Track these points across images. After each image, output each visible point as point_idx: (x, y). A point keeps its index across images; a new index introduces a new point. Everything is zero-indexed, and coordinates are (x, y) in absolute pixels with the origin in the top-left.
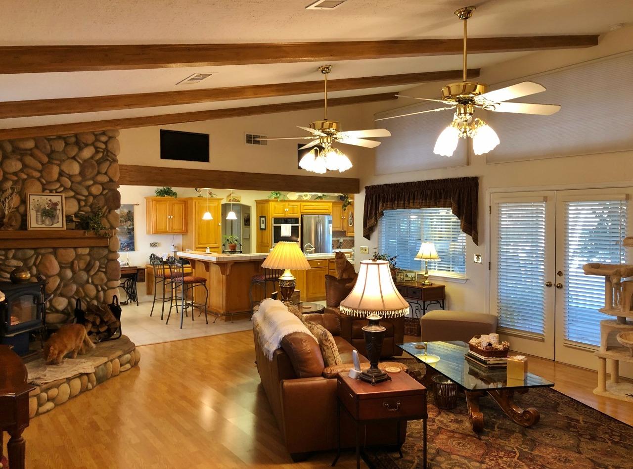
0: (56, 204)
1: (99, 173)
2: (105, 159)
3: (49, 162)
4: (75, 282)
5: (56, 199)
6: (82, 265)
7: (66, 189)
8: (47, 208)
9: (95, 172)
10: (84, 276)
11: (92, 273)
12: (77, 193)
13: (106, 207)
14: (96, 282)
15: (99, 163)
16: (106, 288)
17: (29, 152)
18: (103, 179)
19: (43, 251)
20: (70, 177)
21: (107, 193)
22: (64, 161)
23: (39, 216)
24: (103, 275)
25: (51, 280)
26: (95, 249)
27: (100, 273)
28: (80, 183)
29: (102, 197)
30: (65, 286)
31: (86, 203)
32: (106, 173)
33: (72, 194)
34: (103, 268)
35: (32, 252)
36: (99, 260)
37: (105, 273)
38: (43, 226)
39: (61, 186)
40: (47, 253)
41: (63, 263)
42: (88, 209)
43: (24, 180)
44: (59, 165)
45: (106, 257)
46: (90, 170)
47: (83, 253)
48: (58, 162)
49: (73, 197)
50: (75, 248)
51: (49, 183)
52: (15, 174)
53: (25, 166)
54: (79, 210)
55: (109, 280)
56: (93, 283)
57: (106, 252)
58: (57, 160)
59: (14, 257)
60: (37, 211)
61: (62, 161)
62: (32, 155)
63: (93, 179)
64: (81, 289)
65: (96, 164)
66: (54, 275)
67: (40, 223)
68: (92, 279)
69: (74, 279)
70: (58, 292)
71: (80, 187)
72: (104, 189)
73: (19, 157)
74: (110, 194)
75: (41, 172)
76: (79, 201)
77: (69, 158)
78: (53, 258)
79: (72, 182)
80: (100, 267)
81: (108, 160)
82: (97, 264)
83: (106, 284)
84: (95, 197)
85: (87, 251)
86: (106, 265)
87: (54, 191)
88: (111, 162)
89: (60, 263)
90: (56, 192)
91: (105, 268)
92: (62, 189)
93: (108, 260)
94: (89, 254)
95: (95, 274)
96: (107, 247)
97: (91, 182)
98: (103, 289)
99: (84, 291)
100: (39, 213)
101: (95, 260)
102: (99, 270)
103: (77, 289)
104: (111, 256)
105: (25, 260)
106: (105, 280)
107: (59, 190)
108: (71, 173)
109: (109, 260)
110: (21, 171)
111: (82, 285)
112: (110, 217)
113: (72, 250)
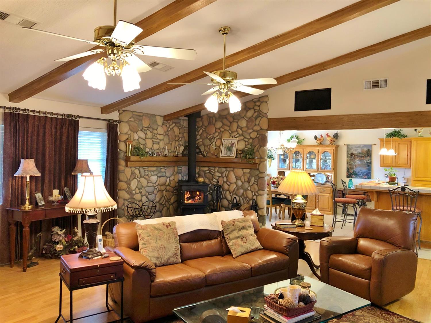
0: (233, 144)
1: (255, 125)
2: (258, 116)
3: (233, 121)
4: (242, 188)
5: (233, 141)
6: (246, 179)
7: (240, 135)
8: (229, 146)
9: (254, 124)
10: (247, 185)
11: (251, 184)
12: (245, 138)
13: (258, 145)
14: (252, 190)
15: (256, 119)
16: (257, 194)
17: (225, 117)
18: (257, 128)
19: (228, 169)
20: (241, 128)
21: (259, 136)
22: (240, 119)
23: (225, 150)
24: (256, 186)
25: (231, 185)
26: (252, 170)
27: (254, 185)
28: (246, 132)
29: (256, 139)
30: (238, 189)
31: (248, 143)
32: (259, 125)
33: (242, 138)
34: (256, 182)
35: (224, 169)
36: (254, 177)
37: (257, 184)
38: (226, 155)
39: (238, 133)
40: (230, 171)
41: (237, 177)
42: (249, 146)
43: (223, 132)
44: (237, 122)
45: (257, 175)
46: (250, 124)
47: (246, 172)
48: (236, 121)
49: (243, 140)
50: (243, 169)
51: (232, 132)
52: (219, 129)
53: (223, 124)
54: (246, 147)
55: (259, 190)
56: (251, 190)
57: (257, 172)
58: (236, 119)
59: (218, 172)
60: (225, 148)
61: (238, 120)
62: (226, 118)
63: (252, 129)
64: (245, 193)
65: (254, 119)
66: (233, 183)
67: (225, 154)
68: (250, 188)
69: (242, 187)
70: (234, 193)
71: (246, 134)
72: (258, 134)
73: (221, 120)
74: (260, 137)
75: (229, 127)
76: (245, 141)
77: (242, 118)
78: (232, 173)
79: (243, 131)
80: (254, 181)
81: (260, 116)
82: (253, 179)
83: (257, 192)
84: (253, 139)
85: (248, 171)
86: (258, 180)
87: (234, 137)
88: (262, 118)
89: (236, 177)
90: (235, 137)
91: (257, 182)
92: (238, 135)
93: (259, 177)
94: (249, 173)
95: (252, 185)
96: (258, 169)
97: (251, 131)
98: (255, 194)
99: (246, 194)
100: (226, 149)
101: (252, 176)
102: (254, 183)
103: (243, 193)
104: (260, 175)
105: (222, 173)
106: (257, 189)
107: (236, 136)
108: (242, 126)
109: (260, 178)
110: (222, 127)
111: (246, 190)
112: (260, 151)
113: (241, 170)
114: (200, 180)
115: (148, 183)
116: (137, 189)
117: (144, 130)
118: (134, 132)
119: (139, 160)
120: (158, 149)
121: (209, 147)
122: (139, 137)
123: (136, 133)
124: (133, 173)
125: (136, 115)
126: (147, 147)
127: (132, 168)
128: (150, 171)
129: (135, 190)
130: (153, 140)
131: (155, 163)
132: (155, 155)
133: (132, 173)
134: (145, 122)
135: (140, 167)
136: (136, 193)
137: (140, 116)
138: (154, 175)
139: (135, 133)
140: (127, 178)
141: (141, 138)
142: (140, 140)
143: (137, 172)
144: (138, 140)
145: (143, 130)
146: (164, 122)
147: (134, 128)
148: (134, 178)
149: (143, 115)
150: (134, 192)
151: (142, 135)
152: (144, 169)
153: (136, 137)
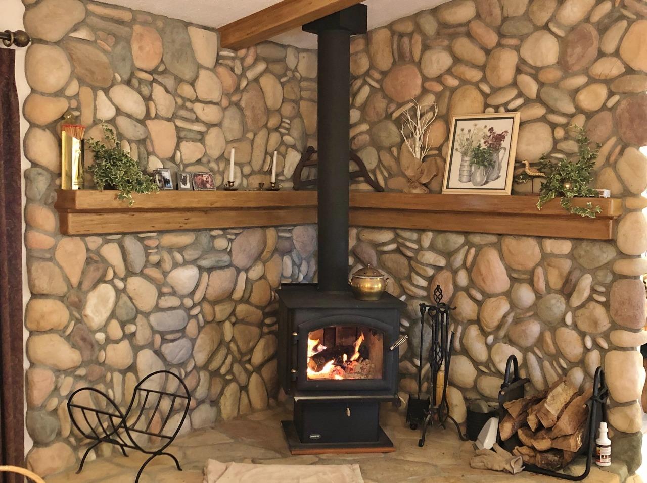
0: (500, 138)
1: (601, 54)
2: (617, 14)
3: (499, 45)
4: (536, 316)
5: (500, 126)
6: (556, 282)
7: (528, 102)
8: (483, 146)
9: (593, 52)
10: (557, 304)
11: (576, 301)
12: (551, 110)
13: (613, 140)
14: (583, 326)
15: (603, 29)
16: (605, 345)
17: (463, 29)
18: (610, 68)
19: (477, 239)
20: (536, 72)
21: (618, 103)
22: (527, 35)
23: (467, 163)
24: (600, 312)
25: (490, 303)
26: (584, 244)
27: (592, 305)
28: (556, 85)
29: (606, 115)
30: (517, 321)
31: (566, 132)
32: (617, 53)
33: (539, 111)
34: (600, 293)
35: (461, 240)
36: (593, 272)
37: (606, 305)
38: (470, 185)
39: (520, 95)
40: (486, 245)
41: (514, 270)
42: (571, 146)
43: (453, 90)
44: (517, 49)
45: (608, 266)
46: (578, 50)
47: (557, 252)
48: (513, 42)
49: (543, 119)
50: (540, 238)
51: (496, 90)
52: (439, 79)
53: (457, 60)
54: (555, 149)
55: (615, 326)
56: (575, 326)
57: (607, 254)
58: (512, 37)
59: (432, 248)
60: (464, 154)
61: (523, 38)
62: (469, 35)
63: (586, 71)
64: (548, 336)
65: (595, 33)
66: (497, 295)
67: (465, 179)
68: (574, 317)
69: (535, 311)
70: (502, 333)
71: (556, 94)
72: (611, 94)
73: (446, 43)
74: (624, 104)
75: (483, 68)
76: (553, 126)
77: (537, 28)
78: (493, 256)
79: (542, 85)
80: (593, 290)
81: (622, 17)
82: (587, 281)
83: (606, 336)
84: (589, 115)
85: (566, 247)
86: (609, 287)
87: (502, 109)
88: (631, 23)
89: (509, 269)
90: (508, 111)
91: (607, 294)
92: (520, 102)
93: (614, 274)
94: (571, 256)
95: (583, 306)
96: (612, 242)
97: (581, 80)
98: (596, 345)
99: (555, 343)
100: (467, 159)
101: (584, 271)
102: (590, 299)
103: (542, 334)
104: (622, 267)
105: (449, 255)
106: (605, 324)
107: (511, 106)
108: (539, 64)
109: (619, 277)
110: (449, 71)
111: (554, 326)
112: (622, 165)
113: (533, 242)
114: (368, 285)
115: (161, 294)
116: (115, 325)
117: (141, 81)
118: (95, 90)
119: (116, 204)
120: (199, 162)
121: (395, 153)
122: (119, 111)
123: (106, 91)
124: (94, 260)
125: (103, 18)
126: (154, 153)
127: (88, 239)
128: (170, 250)
129: (104, 328)
130: (180, 123)
131: (188, 215)
132: (188, 186)
133: (89, 261)
134: (141, 48)
135: (124, 234)
136: (108, 340)
137: (120, 22)
138: (186, 263)
139: (101, 94)
140: (67, 279)
141: (129, 116)
142: (122, 122)
143: (112, 253)
144: (112, 121)
145: (135, 82)
146: (222, 53)
147: (92, 73)
148: (102, 280)
149: (134, 20)
150: (100, 336)
151: (131, 101)
152: (141, 240)
153: (106, 111)
